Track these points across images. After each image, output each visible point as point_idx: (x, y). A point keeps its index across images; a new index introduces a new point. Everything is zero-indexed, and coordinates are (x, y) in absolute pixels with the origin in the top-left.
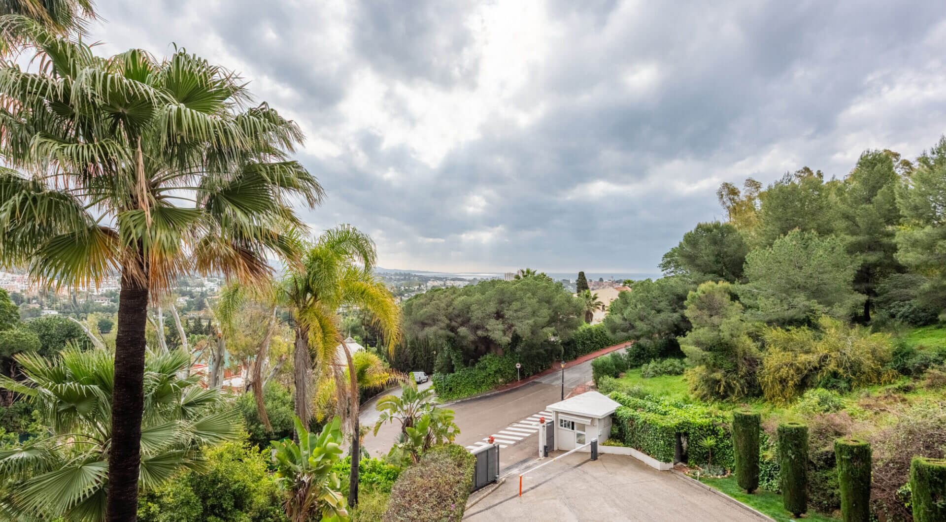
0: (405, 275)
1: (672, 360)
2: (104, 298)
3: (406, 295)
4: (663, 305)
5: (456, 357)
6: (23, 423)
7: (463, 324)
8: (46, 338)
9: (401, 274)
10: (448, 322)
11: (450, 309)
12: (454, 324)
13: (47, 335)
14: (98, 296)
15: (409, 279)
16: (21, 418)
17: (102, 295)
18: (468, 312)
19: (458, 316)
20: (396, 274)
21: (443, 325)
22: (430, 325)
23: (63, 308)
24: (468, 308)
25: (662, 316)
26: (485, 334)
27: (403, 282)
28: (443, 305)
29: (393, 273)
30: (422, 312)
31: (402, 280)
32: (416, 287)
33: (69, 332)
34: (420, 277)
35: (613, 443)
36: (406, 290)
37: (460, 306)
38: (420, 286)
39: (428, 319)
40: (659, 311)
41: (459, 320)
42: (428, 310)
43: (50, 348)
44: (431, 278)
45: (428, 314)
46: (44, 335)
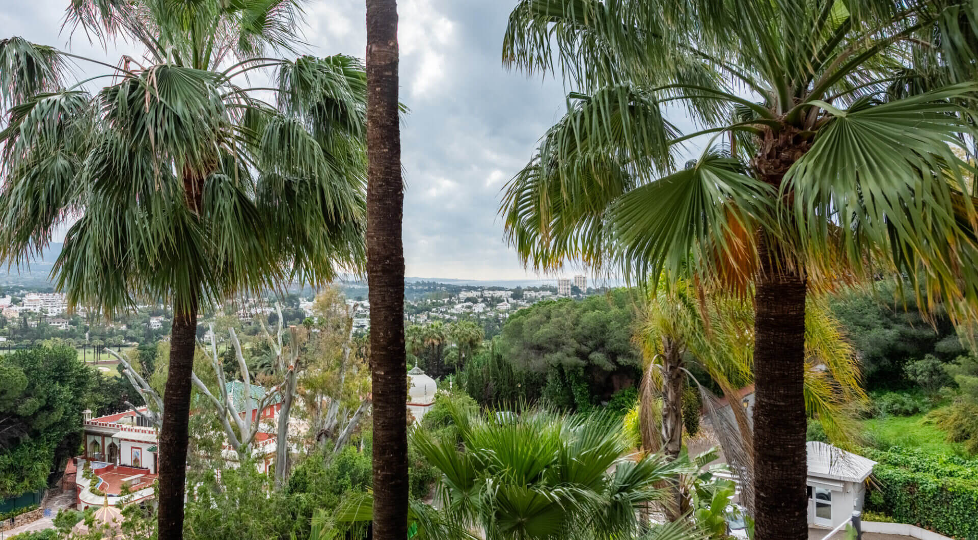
0: (429, 284)
1: (895, 395)
2: (60, 320)
3: (434, 309)
4: (871, 317)
5: (581, 393)
6: (9, 483)
7: (596, 348)
8: (33, 373)
9: (424, 284)
10: (577, 345)
11: (579, 329)
12: (584, 348)
13: (33, 369)
14: (53, 318)
15: (435, 289)
16: (6, 477)
17: (58, 317)
18: (603, 333)
19: (590, 337)
20: (418, 284)
21: (571, 350)
22: (550, 351)
23: (12, 333)
24: (603, 327)
25: (875, 333)
26: (630, 362)
27: (427, 293)
28: (569, 323)
29: (414, 282)
30: (539, 333)
31: (426, 291)
32: (446, 300)
33: (59, 366)
34: (448, 286)
35: (877, 518)
36: (433, 303)
37: (592, 324)
38: (451, 298)
39: (546, 343)
40: (868, 327)
41: (590, 343)
42: (546, 330)
43: (38, 386)
44: (463, 287)
45: (548, 336)
46: (29, 370)
